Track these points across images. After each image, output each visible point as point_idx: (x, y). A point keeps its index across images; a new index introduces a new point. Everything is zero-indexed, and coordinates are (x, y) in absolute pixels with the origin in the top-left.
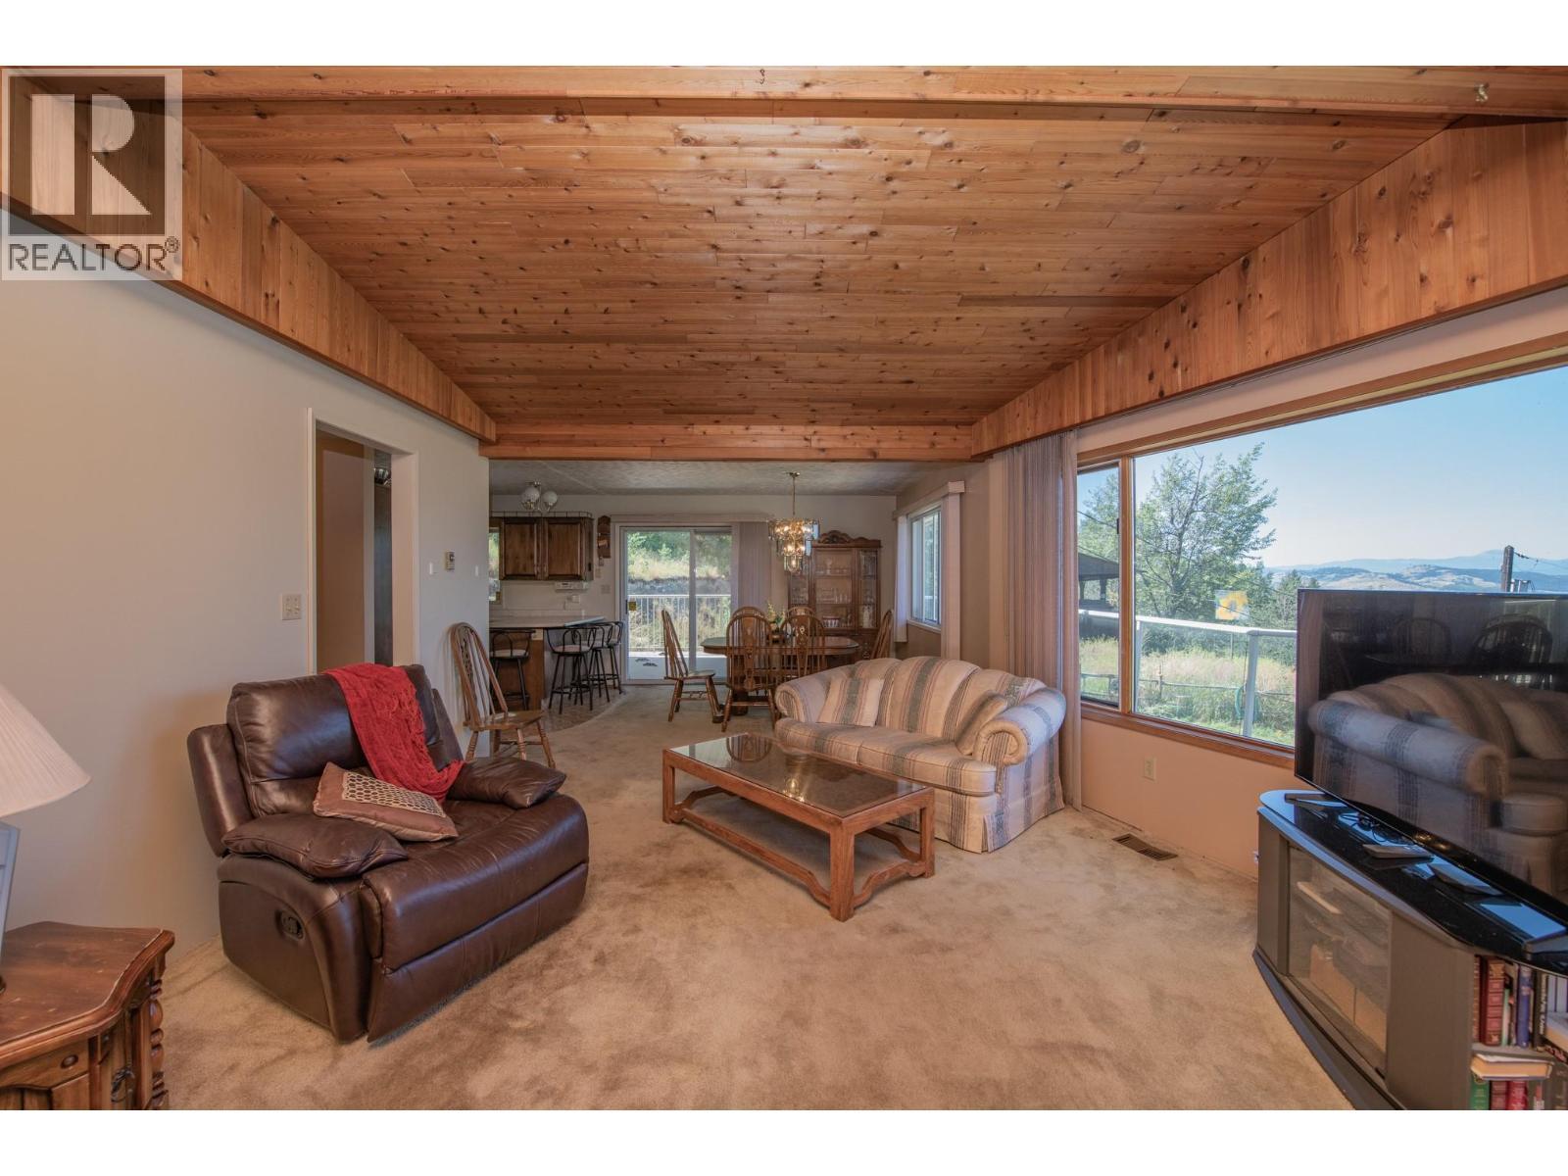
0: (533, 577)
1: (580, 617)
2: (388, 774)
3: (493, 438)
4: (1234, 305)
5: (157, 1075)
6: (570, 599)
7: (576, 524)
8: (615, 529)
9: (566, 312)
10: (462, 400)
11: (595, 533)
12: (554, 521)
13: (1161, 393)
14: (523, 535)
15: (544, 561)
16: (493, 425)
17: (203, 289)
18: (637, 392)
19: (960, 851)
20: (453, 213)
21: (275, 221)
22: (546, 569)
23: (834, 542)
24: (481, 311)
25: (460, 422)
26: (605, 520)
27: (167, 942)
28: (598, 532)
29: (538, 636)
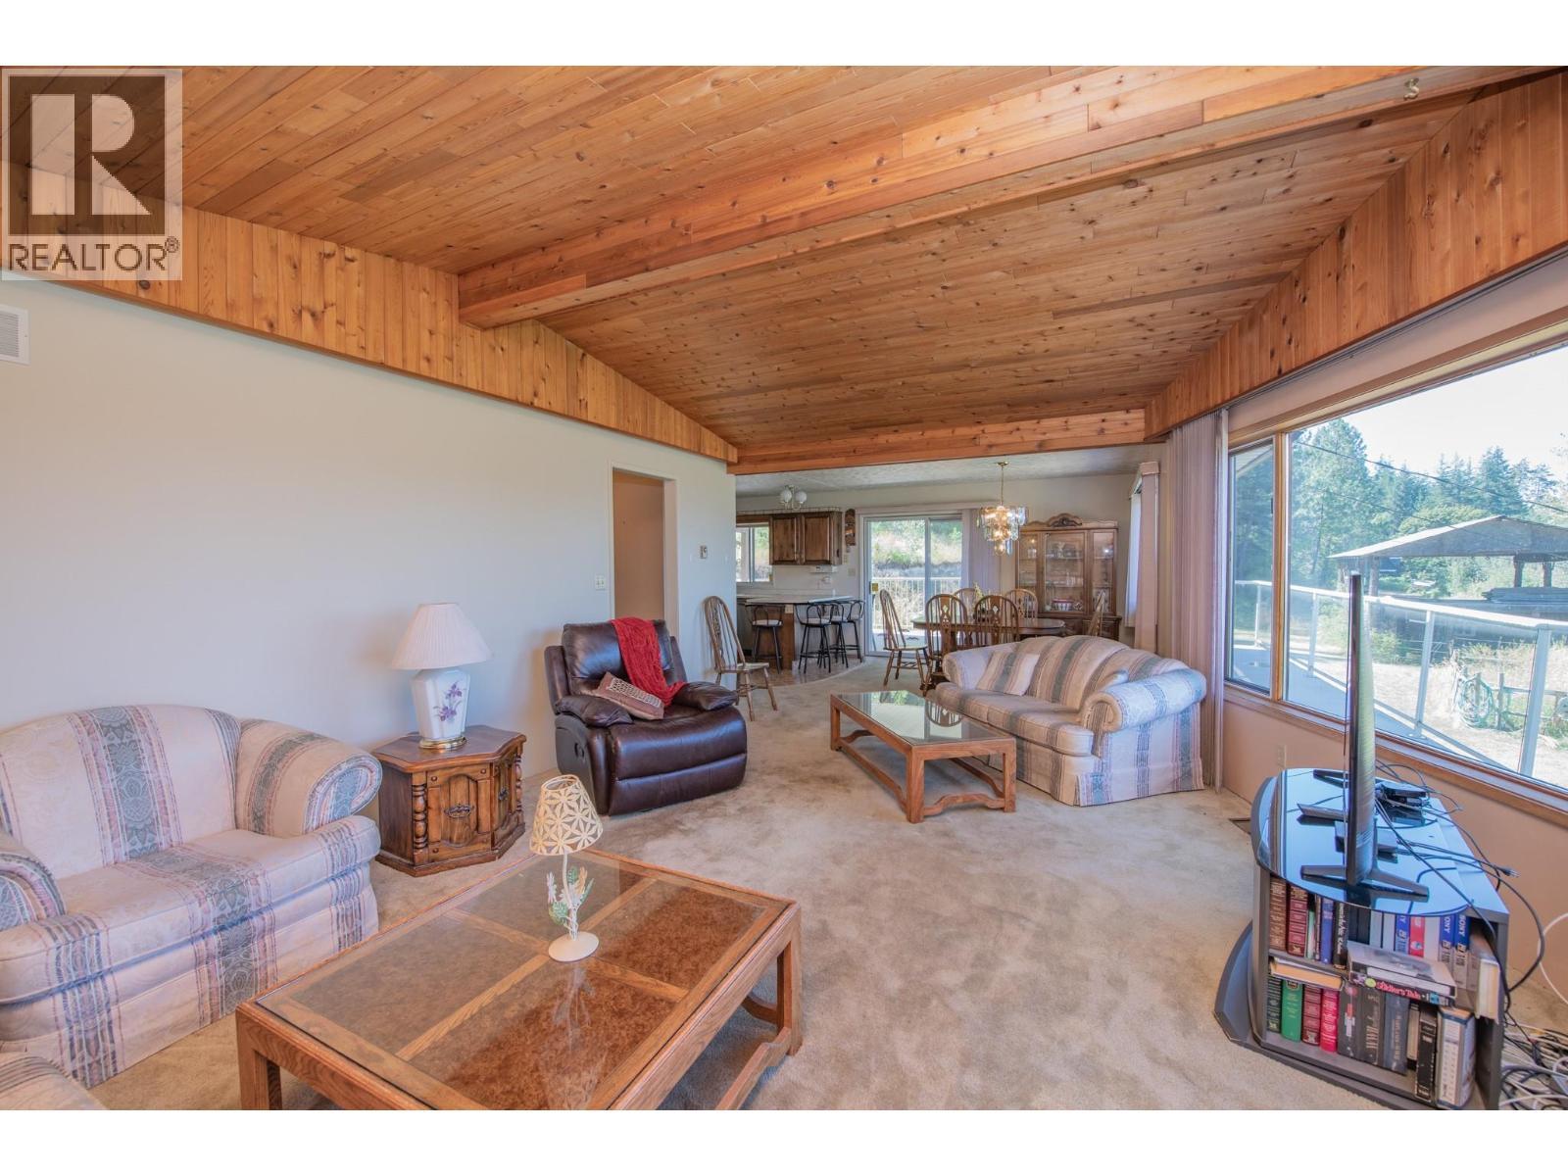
0: (793, 562)
1: (832, 596)
2: (638, 683)
3: (735, 460)
4: (1334, 275)
5: (518, 801)
6: (823, 580)
7: (826, 517)
8: (860, 520)
9: (753, 374)
10: (709, 438)
11: (844, 525)
12: (809, 515)
13: (1280, 371)
14: (786, 529)
15: (801, 549)
16: (735, 451)
17: (547, 407)
18: (824, 418)
19: (1056, 802)
20: (669, 333)
21: (584, 355)
22: (803, 556)
23: (1064, 525)
24: (703, 382)
25: (708, 453)
26: (851, 512)
27: (522, 739)
28: (846, 522)
29: (789, 610)
